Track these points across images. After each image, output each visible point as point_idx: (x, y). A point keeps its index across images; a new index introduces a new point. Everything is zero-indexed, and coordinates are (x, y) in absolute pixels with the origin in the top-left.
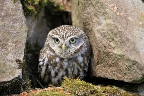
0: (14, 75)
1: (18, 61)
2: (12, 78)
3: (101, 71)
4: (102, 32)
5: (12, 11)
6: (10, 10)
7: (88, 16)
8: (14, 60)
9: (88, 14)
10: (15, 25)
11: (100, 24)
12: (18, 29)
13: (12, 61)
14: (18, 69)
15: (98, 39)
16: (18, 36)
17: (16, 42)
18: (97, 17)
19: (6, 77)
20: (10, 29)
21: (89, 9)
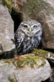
0: (12, 48)
1: (12, 40)
2: (11, 49)
3: (49, 45)
4: (53, 23)
5: (4, 12)
6: (3, 11)
7: (42, 15)
8: (10, 39)
9: (42, 13)
10: (7, 20)
11: (50, 19)
12: (9, 22)
13: (9, 40)
14: (13, 44)
15: (50, 27)
16: (9, 26)
17: (9, 29)
18: (48, 15)
19: (8, 49)
20: (5, 22)
21: (43, 11)
